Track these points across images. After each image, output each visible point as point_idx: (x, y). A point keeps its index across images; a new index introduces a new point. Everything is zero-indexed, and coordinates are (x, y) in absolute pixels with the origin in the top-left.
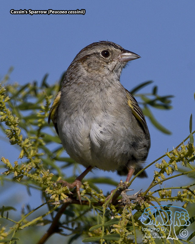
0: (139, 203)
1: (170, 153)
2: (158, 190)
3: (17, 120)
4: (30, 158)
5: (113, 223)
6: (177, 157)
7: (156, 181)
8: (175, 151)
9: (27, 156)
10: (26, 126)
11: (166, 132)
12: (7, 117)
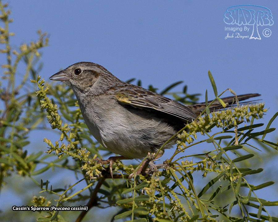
0: (165, 169)
3: (56, 107)
4: (69, 140)
5: (143, 186)
7: (179, 150)
8: (194, 123)
9: (67, 138)
12: (47, 105)
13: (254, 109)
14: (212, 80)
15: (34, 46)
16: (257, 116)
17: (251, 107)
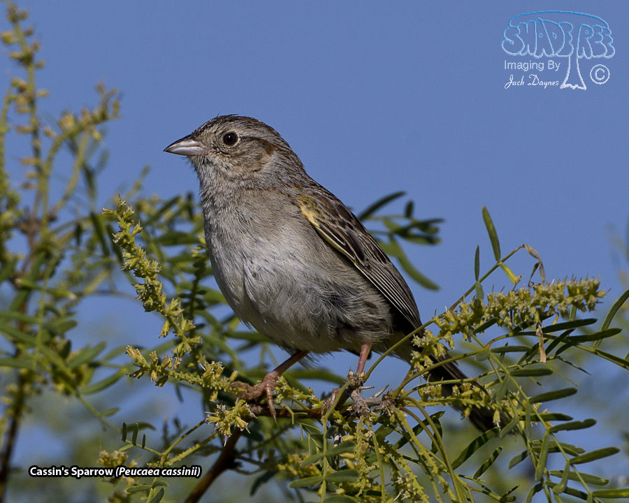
0: (386, 411)
1: (440, 317)
2: (420, 387)
3: (155, 268)
4: (181, 335)
6: (453, 326)
8: (449, 314)
9: (176, 332)
10: (173, 274)
11: (429, 286)
12: (137, 262)
13: (578, 291)
14: (491, 226)
15: (88, 117)
16: (583, 305)
17: (571, 285)
